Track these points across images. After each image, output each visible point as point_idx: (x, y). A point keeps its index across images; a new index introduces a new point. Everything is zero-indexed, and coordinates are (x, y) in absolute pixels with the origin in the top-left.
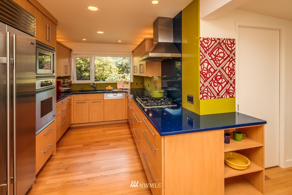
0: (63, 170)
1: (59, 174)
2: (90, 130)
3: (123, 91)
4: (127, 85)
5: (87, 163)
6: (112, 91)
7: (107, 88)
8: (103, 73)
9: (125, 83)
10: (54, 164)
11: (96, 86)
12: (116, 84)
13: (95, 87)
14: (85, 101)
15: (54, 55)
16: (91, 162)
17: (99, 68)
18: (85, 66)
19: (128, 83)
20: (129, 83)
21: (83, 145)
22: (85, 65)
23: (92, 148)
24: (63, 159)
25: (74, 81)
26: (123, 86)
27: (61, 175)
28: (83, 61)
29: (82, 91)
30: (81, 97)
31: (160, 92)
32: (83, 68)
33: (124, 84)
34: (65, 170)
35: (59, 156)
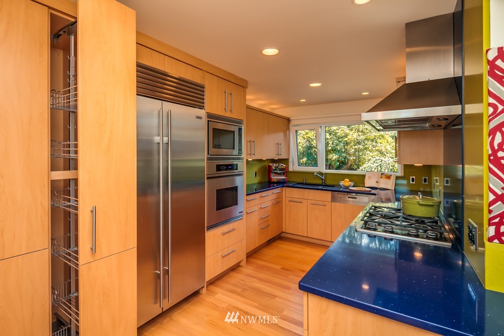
0: (239, 290)
1: (232, 292)
2: (305, 249)
3: (371, 191)
4: (387, 180)
5: (272, 295)
6: (350, 190)
7: (342, 183)
8: (363, 156)
9: (383, 176)
10: (236, 277)
11: (325, 177)
12: (364, 176)
13: (323, 179)
14: (302, 200)
15: (240, 129)
16: (276, 296)
17: (356, 147)
18: (333, 144)
19: (389, 177)
20: (392, 177)
21: (282, 268)
22: (333, 141)
23: (291, 276)
24: (248, 275)
25: (294, 167)
26: (377, 182)
27: (234, 295)
28: (330, 134)
29: (302, 184)
30: (295, 193)
31: (421, 203)
32: (331, 146)
33: (381, 178)
34: (241, 291)
35: (247, 270)
